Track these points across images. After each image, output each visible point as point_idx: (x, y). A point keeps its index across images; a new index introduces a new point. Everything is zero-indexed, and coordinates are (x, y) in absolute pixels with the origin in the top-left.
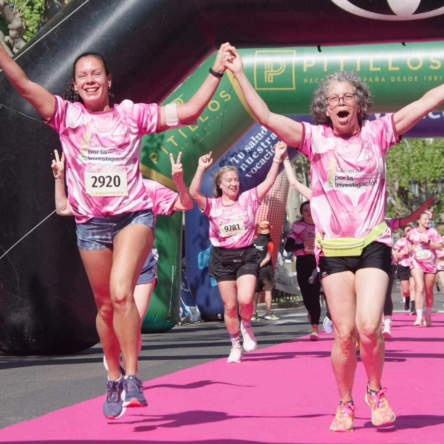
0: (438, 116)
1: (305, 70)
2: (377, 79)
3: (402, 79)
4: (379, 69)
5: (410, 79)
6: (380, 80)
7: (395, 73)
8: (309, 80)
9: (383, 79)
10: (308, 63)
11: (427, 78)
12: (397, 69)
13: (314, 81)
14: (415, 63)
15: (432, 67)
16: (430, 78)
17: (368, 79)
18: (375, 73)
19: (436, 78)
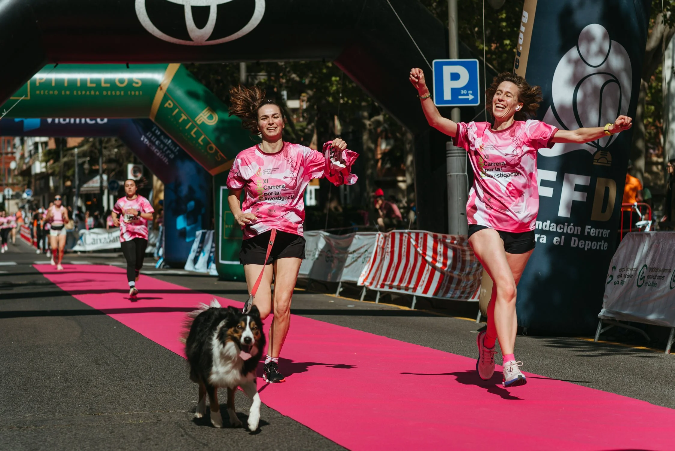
0: (93, 122)
1: (38, 84)
2: (93, 93)
3: (111, 93)
4: (94, 85)
5: (118, 93)
6: (95, 93)
7: (106, 89)
8: (40, 92)
9: (97, 93)
11: (131, 93)
12: (108, 85)
13: (44, 92)
14: (121, 81)
15: (134, 85)
16: (133, 93)
17: (86, 92)
18: (91, 89)
19: (137, 93)
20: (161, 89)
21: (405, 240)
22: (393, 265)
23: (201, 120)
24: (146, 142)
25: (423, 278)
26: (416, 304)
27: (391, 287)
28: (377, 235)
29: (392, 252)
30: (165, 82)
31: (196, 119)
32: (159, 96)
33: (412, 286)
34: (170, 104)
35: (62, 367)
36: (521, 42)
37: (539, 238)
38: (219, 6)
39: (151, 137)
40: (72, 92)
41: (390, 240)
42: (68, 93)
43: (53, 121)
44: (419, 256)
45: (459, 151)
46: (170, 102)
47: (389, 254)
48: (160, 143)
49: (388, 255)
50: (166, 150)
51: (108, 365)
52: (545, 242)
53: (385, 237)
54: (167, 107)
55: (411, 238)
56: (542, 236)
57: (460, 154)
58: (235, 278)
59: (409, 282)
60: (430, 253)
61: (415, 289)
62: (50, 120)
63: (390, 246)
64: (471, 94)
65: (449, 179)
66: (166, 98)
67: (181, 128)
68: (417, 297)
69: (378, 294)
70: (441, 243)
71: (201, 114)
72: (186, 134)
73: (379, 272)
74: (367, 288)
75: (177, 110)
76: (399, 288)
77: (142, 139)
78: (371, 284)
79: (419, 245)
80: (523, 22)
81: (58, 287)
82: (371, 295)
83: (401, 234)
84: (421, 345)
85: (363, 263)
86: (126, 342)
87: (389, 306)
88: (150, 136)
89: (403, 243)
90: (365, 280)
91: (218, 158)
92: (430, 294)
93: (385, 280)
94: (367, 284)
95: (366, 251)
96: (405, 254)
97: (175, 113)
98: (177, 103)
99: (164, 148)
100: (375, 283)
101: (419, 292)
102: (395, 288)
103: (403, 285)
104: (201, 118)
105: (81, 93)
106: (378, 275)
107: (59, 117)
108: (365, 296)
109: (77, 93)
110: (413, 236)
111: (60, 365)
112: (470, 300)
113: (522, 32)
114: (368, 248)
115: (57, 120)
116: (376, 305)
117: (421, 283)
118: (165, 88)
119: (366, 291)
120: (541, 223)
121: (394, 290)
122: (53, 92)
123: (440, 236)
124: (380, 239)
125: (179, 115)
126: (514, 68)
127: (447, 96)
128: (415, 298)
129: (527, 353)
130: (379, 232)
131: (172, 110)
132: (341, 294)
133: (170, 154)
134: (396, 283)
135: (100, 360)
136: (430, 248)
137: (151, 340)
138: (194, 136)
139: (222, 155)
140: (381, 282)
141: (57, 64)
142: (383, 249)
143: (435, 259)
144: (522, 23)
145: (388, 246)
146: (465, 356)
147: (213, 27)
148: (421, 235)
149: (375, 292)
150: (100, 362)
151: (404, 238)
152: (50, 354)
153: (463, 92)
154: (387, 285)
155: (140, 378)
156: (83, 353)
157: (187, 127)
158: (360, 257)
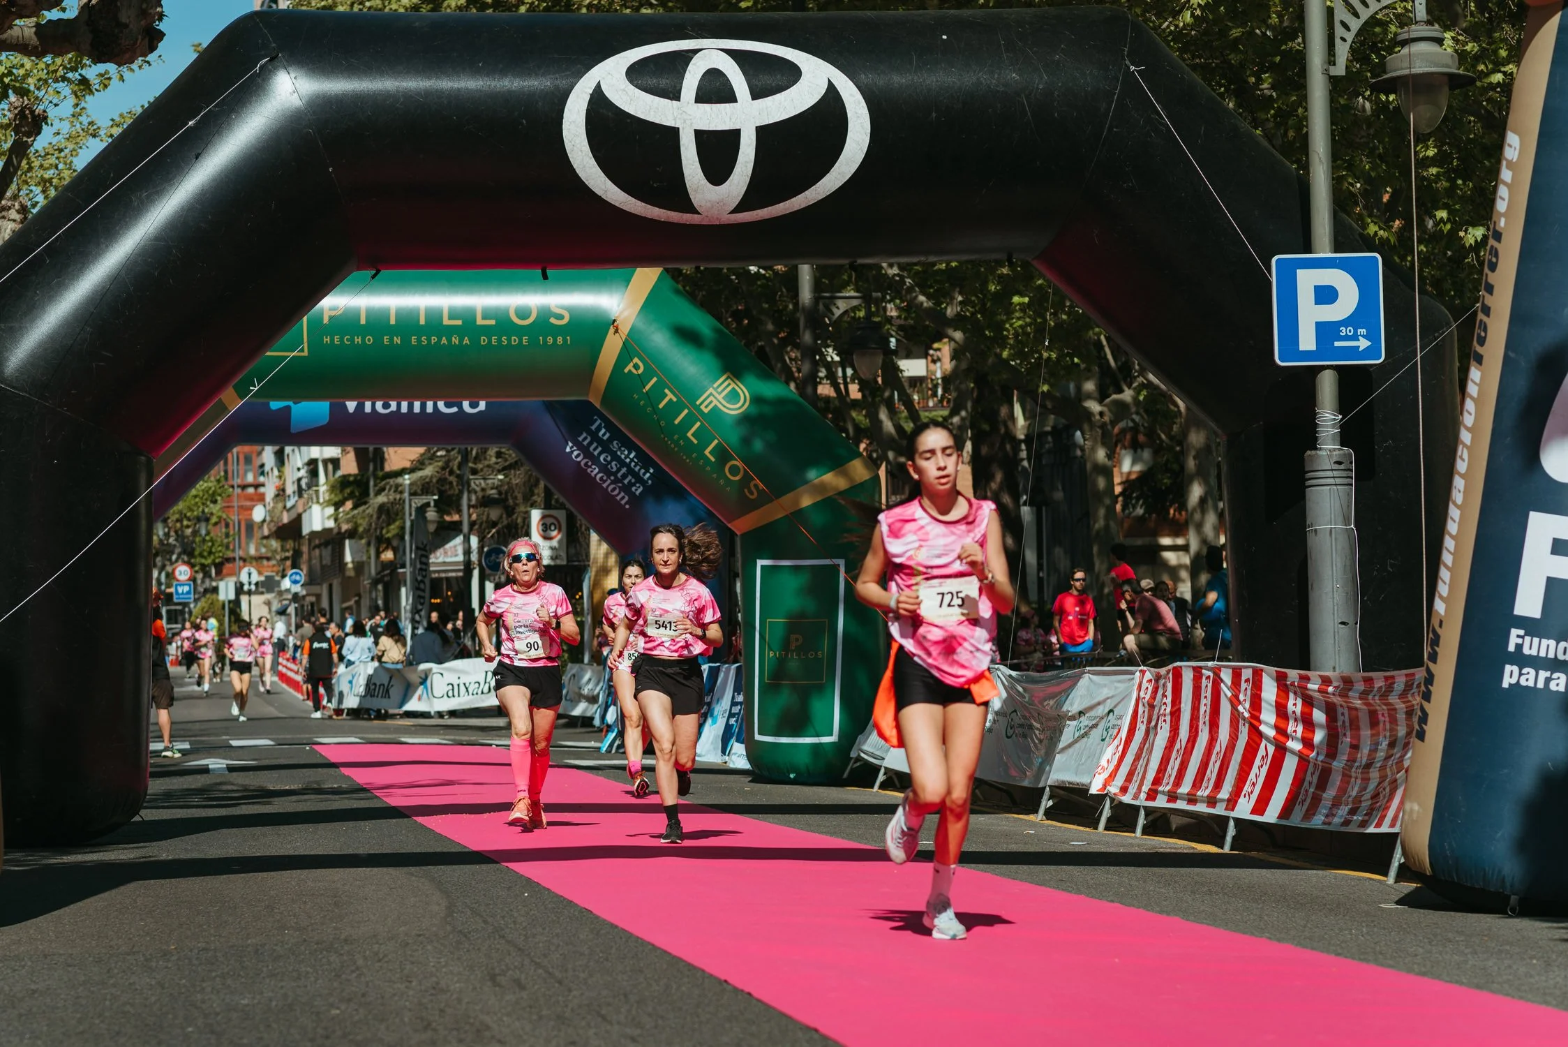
0: (455, 409)
1: (326, 320)
2: (455, 340)
3: (499, 341)
4: (459, 322)
5: (515, 340)
6: (461, 341)
7: (486, 330)
8: (332, 340)
9: (466, 341)
10: (331, 309)
11: (545, 342)
12: (493, 322)
13: (341, 339)
14: (523, 313)
15: (553, 320)
16: (550, 340)
17: (439, 340)
18: (451, 330)
19: (560, 340)
20: (616, 331)
21: (1206, 685)
22: (1177, 746)
23: (711, 402)
24: (577, 456)
25: (1252, 776)
26: (1234, 838)
27: (1173, 797)
28: (1138, 674)
29: (1176, 714)
30: (626, 314)
31: (698, 403)
32: (612, 347)
33: (1224, 794)
34: (636, 367)
35: (411, 993)
36: (1501, 206)
37: (1548, 680)
38: (762, 131)
39: (590, 444)
40: (407, 340)
41: (1169, 686)
42: (397, 340)
43: (360, 407)
44: (1241, 722)
45: (1336, 473)
46: (636, 360)
47: (1168, 718)
48: (609, 458)
49: (1165, 721)
50: (624, 476)
51: (522, 987)
52: (1562, 688)
53: (1158, 678)
54: (630, 371)
55: (1222, 681)
56: (1555, 675)
57: (1338, 481)
58: (792, 776)
59: (1218, 785)
60: (1268, 716)
61: (1232, 802)
62: (351, 406)
63: (1169, 700)
64: (1363, 336)
65: (1311, 539)
66: (627, 352)
67: (663, 423)
68: (1238, 822)
69: (1142, 813)
70: (1295, 693)
71: (711, 390)
72: (676, 437)
73: (1142, 762)
74: (1112, 800)
75: (655, 379)
76: (1192, 800)
77: (568, 450)
78: (1124, 790)
79: (1241, 697)
80: (1506, 160)
81: (377, 797)
82: (1123, 817)
83: (1198, 672)
84: (1270, 938)
85: (1103, 740)
86: (558, 931)
87: (1168, 843)
88: (585, 443)
89: (1203, 695)
90: (1107, 783)
91: (752, 493)
92: (1271, 815)
93: (1157, 781)
94: (1114, 789)
95: (1111, 711)
96: (1207, 718)
97: (647, 388)
98: (655, 365)
99: (619, 470)
100: (1132, 789)
101: (1244, 809)
102: (1183, 799)
103: (1204, 792)
104: (711, 398)
105: (429, 340)
106: (1140, 770)
107: (373, 399)
108: (1109, 820)
109: (419, 340)
110: (1226, 676)
111: (407, 987)
112: (1372, 829)
113: (1505, 183)
114: (1115, 707)
115: (368, 406)
116: (1137, 840)
117: (1247, 788)
118: (625, 329)
119: (1111, 808)
120: (1552, 643)
121: (1181, 805)
122: (363, 340)
123: (1293, 675)
124: (1145, 685)
125: (658, 393)
126: (1486, 270)
127: (1307, 341)
128: (1232, 823)
129: (1532, 958)
130: (1142, 668)
131: (642, 380)
132: (1049, 814)
133: (634, 485)
134: (1185, 789)
135: (499, 975)
136: (1271, 705)
137: (617, 927)
138: (696, 442)
139: (761, 485)
140: (1146, 787)
141: (378, 272)
142: (1152, 706)
143: (1281, 731)
144: (1504, 163)
145: (1165, 700)
146: (1382, 965)
147: (748, 180)
148: (1247, 674)
149: (1136, 809)
150: (502, 980)
151: (1204, 681)
152: (380, 961)
153: (1344, 331)
154: (1163, 793)
155: (604, 1018)
156: (459, 959)
157: (676, 422)
158: (1095, 726)
